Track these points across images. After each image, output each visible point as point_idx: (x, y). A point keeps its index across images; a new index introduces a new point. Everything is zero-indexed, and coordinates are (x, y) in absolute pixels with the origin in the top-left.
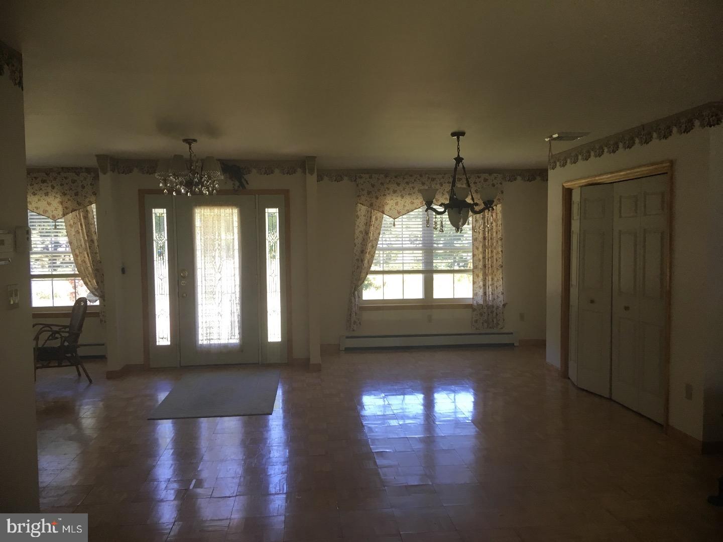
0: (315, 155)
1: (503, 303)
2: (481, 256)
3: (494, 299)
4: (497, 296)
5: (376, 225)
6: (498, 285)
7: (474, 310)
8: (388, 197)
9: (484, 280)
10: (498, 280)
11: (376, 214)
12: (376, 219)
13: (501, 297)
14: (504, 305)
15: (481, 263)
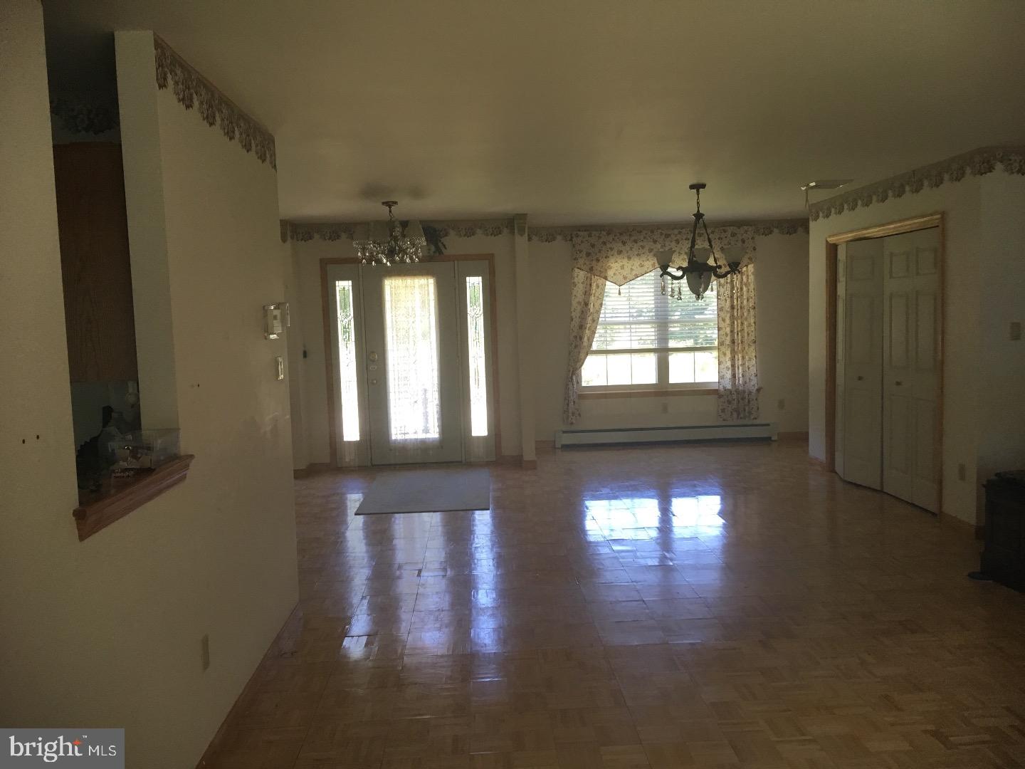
0: (525, 212)
1: (756, 387)
2: (728, 330)
3: (746, 383)
4: (750, 379)
5: (597, 295)
6: (750, 367)
7: (720, 396)
8: (612, 260)
9: (733, 359)
10: (750, 359)
11: (597, 280)
12: (598, 286)
13: (754, 381)
14: (758, 390)
15: (729, 338)
